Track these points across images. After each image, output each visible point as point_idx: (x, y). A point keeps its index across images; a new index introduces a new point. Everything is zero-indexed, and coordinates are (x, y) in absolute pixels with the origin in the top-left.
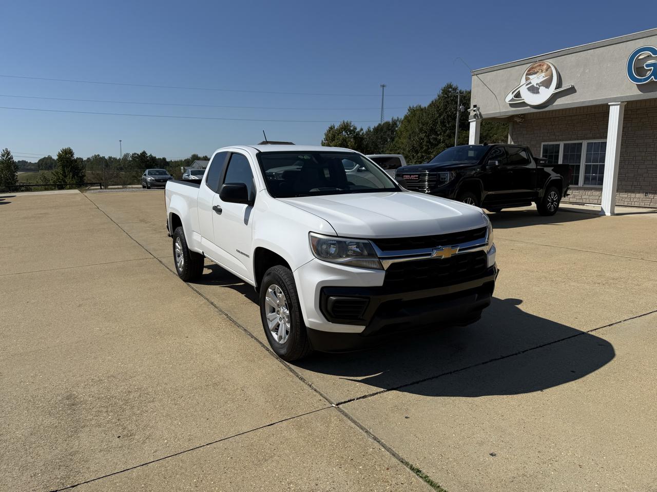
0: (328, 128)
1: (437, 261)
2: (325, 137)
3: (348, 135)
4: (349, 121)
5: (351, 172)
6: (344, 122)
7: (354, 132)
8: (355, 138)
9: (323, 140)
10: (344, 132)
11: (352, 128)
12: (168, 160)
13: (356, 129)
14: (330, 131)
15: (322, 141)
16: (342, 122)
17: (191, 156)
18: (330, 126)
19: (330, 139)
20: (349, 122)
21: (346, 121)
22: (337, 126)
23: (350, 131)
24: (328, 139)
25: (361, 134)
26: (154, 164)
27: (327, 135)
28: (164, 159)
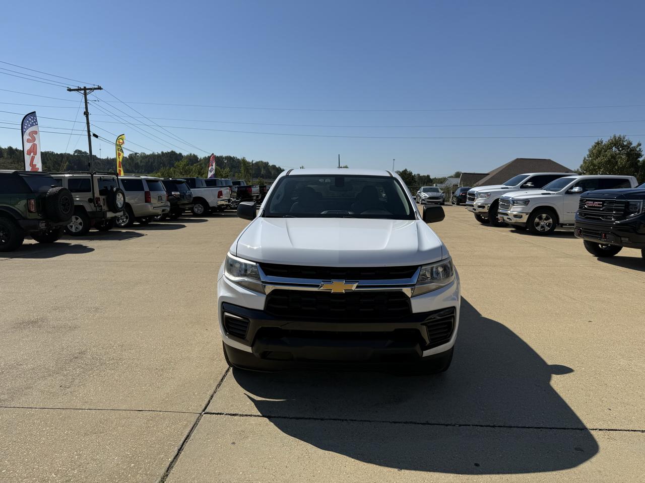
0: (594, 144)
1: (328, 294)
2: (588, 153)
3: (619, 150)
4: (622, 135)
5: (557, 194)
6: (615, 137)
7: (629, 147)
8: (628, 155)
9: (586, 156)
10: (614, 148)
11: (625, 143)
12: (432, 177)
13: (631, 144)
14: (596, 146)
15: (585, 158)
16: (612, 137)
17: (454, 173)
18: (597, 141)
19: (594, 156)
20: (622, 137)
21: (617, 135)
22: (606, 140)
23: (623, 146)
24: (592, 155)
25: (638, 150)
26: (413, 181)
27: (591, 151)
28: (428, 176)
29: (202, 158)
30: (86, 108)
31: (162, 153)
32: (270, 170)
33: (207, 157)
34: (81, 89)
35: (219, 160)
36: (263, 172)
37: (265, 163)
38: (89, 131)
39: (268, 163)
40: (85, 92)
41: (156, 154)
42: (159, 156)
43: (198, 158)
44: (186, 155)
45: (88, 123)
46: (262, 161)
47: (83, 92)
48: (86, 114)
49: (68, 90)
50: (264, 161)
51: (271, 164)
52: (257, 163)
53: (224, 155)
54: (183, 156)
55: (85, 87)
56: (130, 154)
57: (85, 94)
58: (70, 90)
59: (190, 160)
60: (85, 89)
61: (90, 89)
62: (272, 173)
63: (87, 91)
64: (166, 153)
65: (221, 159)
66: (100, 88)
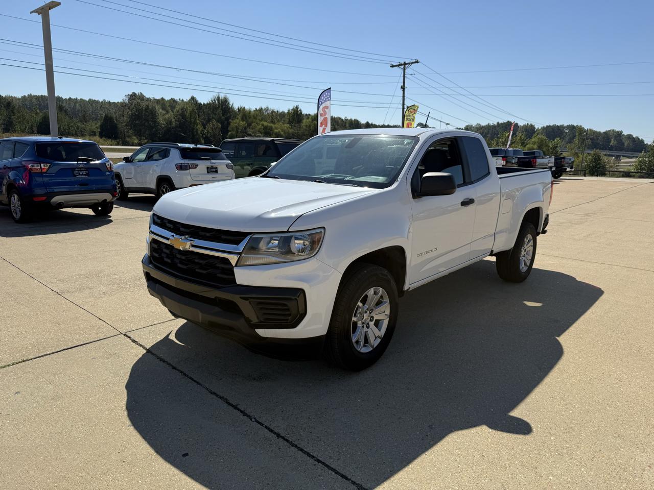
29: (540, 128)
30: (404, 82)
31: (498, 123)
32: (623, 141)
33: (545, 126)
34: (401, 65)
35: (560, 130)
36: (613, 143)
37: (618, 132)
38: (404, 104)
39: (622, 132)
40: (405, 67)
41: (492, 124)
42: (494, 127)
43: (535, 128)
44: (522, 125)
45: (404, 96)
46: (613, 130)
47: (402, 67)
48: (403, 88)
49: (391, 66)
50: (617, 129)
51: (625, 133)
52: (606, 133)
53: (566, 124)
54: (519, 126)
55: (405, 62)
56: (466, 126)
57: (404, 69)
58: (392, 66)
59: (526, 130)
60: (405, 64)
61: (409, 64)
62: (626, 144)
63: (406, 66)
64: (502, 124)
65: (562, 129)
66: (417, 62)
